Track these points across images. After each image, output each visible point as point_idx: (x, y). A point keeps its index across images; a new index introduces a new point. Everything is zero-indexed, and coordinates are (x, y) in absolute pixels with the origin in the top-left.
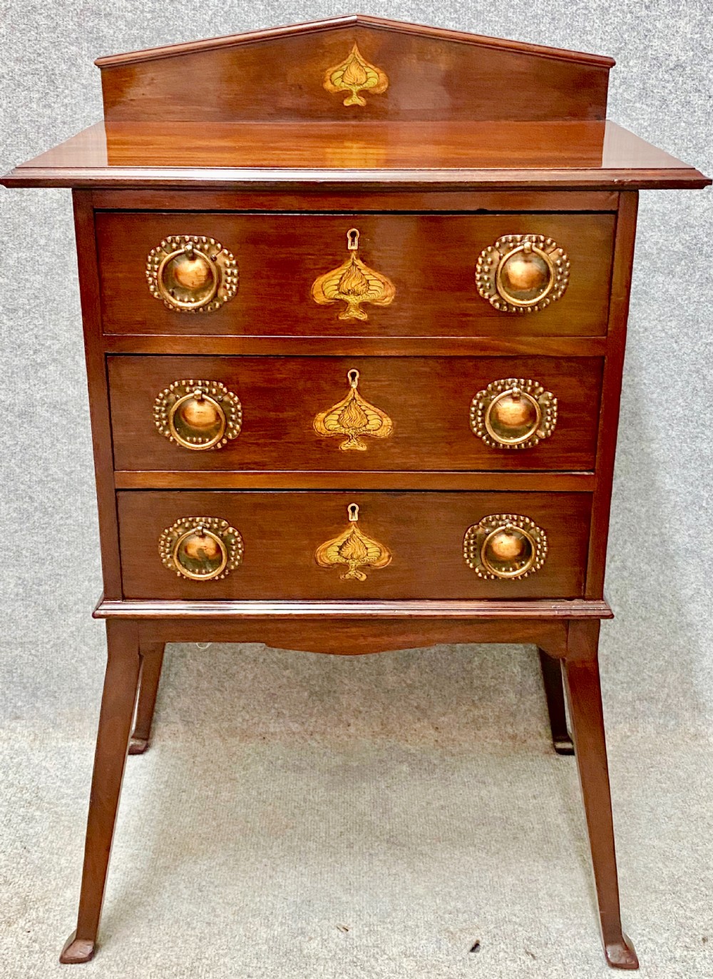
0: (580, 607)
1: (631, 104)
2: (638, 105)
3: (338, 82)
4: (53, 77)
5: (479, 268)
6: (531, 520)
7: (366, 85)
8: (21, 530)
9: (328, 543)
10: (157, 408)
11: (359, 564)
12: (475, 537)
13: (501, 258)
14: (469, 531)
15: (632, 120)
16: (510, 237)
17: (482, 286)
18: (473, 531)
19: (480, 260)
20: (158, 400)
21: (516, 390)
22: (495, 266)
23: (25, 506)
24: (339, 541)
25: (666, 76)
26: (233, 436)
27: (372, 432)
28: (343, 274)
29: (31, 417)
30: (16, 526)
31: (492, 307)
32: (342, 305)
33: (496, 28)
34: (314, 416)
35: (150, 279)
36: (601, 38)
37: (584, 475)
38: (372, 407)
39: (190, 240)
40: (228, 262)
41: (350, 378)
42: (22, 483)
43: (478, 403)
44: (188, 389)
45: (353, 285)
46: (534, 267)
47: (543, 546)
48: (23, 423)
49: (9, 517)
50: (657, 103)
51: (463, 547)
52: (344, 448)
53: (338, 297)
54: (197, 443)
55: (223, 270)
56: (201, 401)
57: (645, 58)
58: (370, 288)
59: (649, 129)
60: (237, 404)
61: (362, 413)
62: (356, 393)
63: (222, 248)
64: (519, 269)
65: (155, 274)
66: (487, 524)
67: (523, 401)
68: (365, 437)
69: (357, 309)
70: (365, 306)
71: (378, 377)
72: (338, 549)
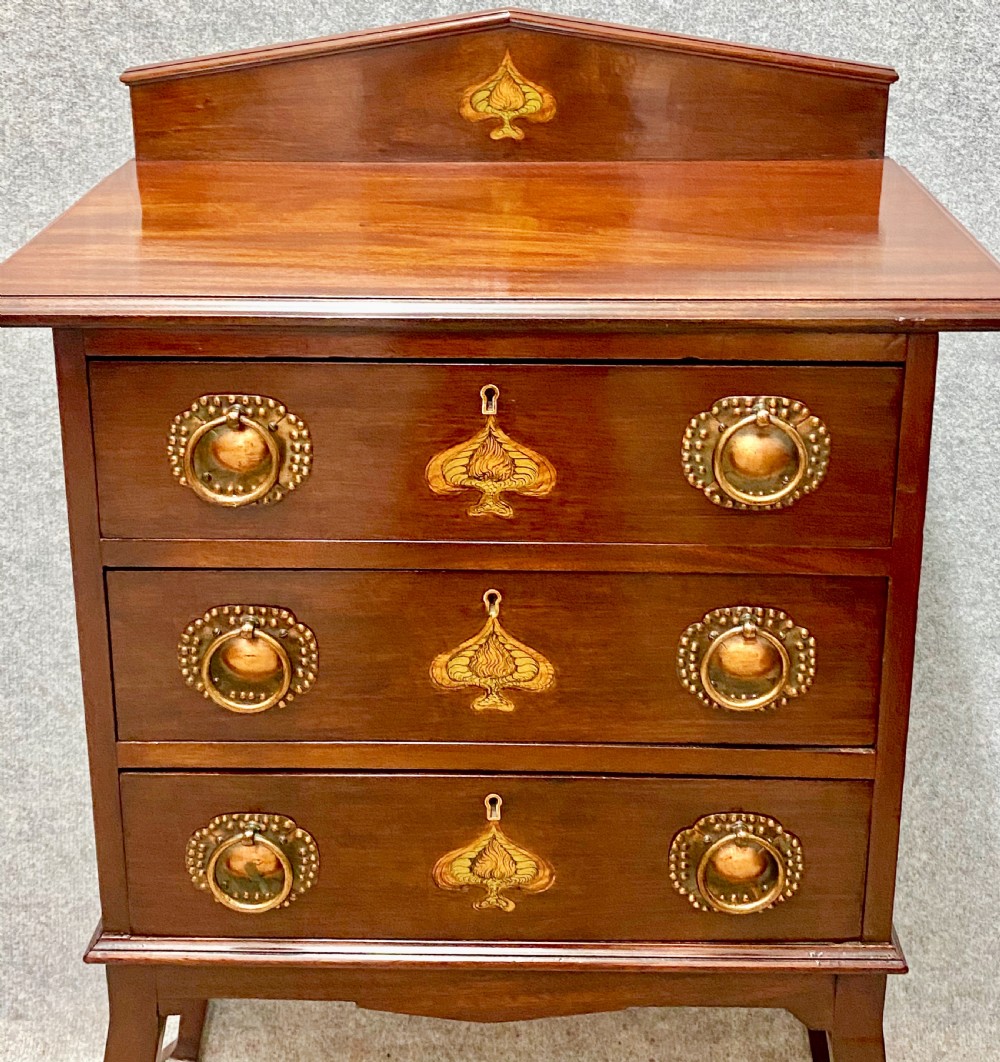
0: (854, 955)
1: (936, 116)
2: (946, 117)
3: (482, 107)
4: (84, 80)
5: (687, 444)
6: (776, 822)
7: (524, 110)
8: (27, 737)
9: (455, 853)
10: (184, 648)
11: (504, 886)
12: (688, 847)
13: (721, 431)
14: (678, 838)
15: (938, 139)
16: (735, 400)
17: (692, 470)
18: (684, 838)
19: (689, 432)
20: (186, 637)
21: (749, 626)
22: (712, 441)
23: (33, 701)
24: (470, 852)
25: (988, 76)
26: (304, 689)
27: (522, 684)
28: (476, 450)
29: (45, 569)
30: (18, 731)
31: (709, 501)
32: (473, 495)
33: (734, 9)
34: (431, 659)
35: (174, 458)
36: (891, 22)
37: (859, 754)
38: (522, 646)
39: (236, 402)
40: (295, 433)
41: (487, 603)
42: (29, 667)
43: (689, 642)
44: (232, 620)
45: (490, 467)
46: (772, 444)
47: (795, 862)
48: (32, 578)
49: (9, 717)
50: (975, 114)
51: (669, 862)
52: (478, 708)
53: (468, 483)
54: (246, 701)
55: (289, 443)
56: (254, 639)
57: (955, 49)
58: (517, 470)
59: (963, 152)
60: (310, 641)
61: (507, 655)
62: (497, 625)
63: (287, 411)
64: (750, 447)
65: (182, 450)
66: (707, 828)
67: (760, 641)
68: (512, 692)
69: (496, 502)
70: (509, 496)
71: (532, 602)
72: (469, 863)
